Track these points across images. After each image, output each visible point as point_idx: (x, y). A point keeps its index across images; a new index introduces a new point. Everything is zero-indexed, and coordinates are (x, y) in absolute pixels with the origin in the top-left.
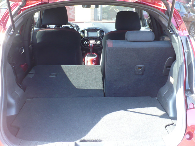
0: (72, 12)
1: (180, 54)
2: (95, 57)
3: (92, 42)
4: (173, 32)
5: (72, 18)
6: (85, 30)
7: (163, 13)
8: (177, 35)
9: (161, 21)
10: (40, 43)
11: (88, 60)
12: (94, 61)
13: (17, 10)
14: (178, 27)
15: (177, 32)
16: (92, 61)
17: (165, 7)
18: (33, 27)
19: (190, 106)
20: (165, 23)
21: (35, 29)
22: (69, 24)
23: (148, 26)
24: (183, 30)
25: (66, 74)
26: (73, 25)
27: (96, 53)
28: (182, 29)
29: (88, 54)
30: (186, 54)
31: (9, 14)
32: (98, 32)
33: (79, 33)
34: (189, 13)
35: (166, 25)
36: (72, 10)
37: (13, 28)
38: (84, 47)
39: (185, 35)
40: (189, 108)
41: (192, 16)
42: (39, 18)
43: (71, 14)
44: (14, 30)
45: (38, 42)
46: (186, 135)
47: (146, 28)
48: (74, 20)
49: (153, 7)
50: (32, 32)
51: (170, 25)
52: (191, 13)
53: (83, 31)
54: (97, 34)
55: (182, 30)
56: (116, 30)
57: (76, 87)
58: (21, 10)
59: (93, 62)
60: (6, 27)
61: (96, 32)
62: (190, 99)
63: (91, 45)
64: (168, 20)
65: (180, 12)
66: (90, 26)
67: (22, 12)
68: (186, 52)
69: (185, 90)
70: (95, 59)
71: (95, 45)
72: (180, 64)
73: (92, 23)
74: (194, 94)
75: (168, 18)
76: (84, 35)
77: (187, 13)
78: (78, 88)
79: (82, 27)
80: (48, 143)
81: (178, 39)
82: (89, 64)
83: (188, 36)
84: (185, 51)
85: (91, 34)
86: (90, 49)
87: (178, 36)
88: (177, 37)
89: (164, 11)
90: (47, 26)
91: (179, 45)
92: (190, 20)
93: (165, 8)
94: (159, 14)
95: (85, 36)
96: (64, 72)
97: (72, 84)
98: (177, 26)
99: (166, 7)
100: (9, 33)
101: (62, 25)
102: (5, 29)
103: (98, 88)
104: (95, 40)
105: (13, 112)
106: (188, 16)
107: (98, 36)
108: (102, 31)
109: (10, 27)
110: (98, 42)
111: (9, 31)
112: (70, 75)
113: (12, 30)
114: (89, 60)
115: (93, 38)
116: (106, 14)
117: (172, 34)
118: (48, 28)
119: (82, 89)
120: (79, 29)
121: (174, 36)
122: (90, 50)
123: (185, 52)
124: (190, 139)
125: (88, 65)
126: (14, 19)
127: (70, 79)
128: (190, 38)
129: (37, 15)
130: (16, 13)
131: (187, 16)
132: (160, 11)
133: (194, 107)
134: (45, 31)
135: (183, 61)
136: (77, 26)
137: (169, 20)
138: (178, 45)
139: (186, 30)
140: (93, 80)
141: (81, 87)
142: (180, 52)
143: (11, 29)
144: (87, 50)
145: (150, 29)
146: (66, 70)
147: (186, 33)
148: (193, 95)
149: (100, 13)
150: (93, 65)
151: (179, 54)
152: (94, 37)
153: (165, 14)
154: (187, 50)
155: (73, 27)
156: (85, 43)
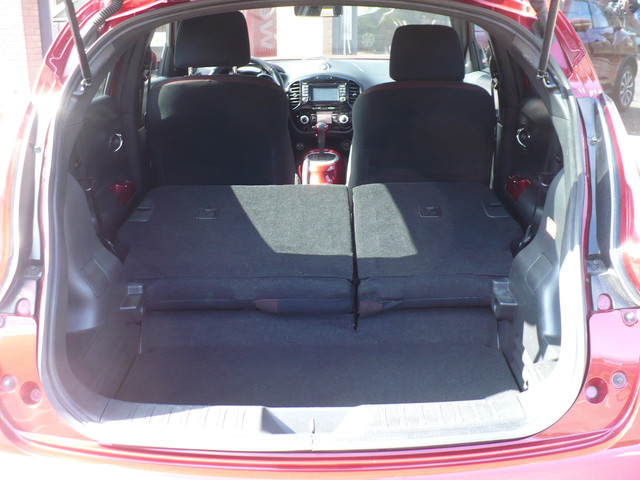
0: (268, 29)
1: (574, 151)
2: (333, 162)
3: (323, 118)
4: (554, 85)
5: (270, 46)
6: (304, 81)
7: (525, 29)
8: (566, 94)
9: (519, 54)
10: (167, 120)
11: (311, 170)
12: (330, 174)
13: (97, 24)
14: (572, 70)
15: (567, 84)
16: (325, 173)
17: (532, 10)
18: (149, 75)
19: (600, 303)
20: (531, 57)
21: (154, 79)
22: (257, 64)
23: (488, 70)
24: (586, 78)
25: (246, 211)
26: (268, 69)
27: (335, 150)
28: (583, 76)
29: (312, 152)
30: (593, 151)
31: (73, 37)
32: (343, 87)
33: (287, 89)
34: (617, 29)
35: (535, 63)
36: (269, 24)
37: (86, 77)
38: (299, 131)
39: (591, 94)
40: (596, 309)
41: (626, 39)
42: (167, 48)
43: (264, 36)
44: (88, 82)
45: (163, 116)
46: (587, 387)
47: (484, 76)
48: (273, 52)
49: (497, 10)
50: (146, 90)
51: (547, 65)
52: (622, 30)
53: (297, 85)
54: (339, 95)
55: (584, 80)
56: (392, 80)
57: (274, 249)
58: (107, 24)
59: (327, 177)
60: (65, 74)
61: (336, 87)
62: (599, 283)
63: (322, 126)
64: (539, 49)
65: (591, 27)
66: (317, 69)
67: (110, 29)
68: (593, 145)
69: (587, 257)
70: (331, 168)
71: (333, 125)
72: (573, 180)
73: (323, 61)
74: (612, 267)
75: (540, 42)
76: (300, 97)
77: (610, 30)
78: (278, 252)
79: (296, 73)
80: (184, 410)
81: (569, 105)
82: (316, 180)
83: (601, 97)
84: (589, 140)
85: (321, 95)
86: (317, 139)
87: (571, 98)
88: (567, 99)
89: (528, 21)
90: (190, 70)
91: (572, 124)
92: (622, 51)
93: (532, 14)
94: (515, 32)
95: (303, 99)
96: (239, 206)
97: (262, 240)
98: (566, 67)
99: (536, 11)
100: (75, 90)
101: (234, 68)
102: (61, 78)
103: (336, 252)
104: (334, 111)
105: (88, 320)
106: (615, 39)
107: (341, 99)
108: (352, 86)
109: (77, 73)
110: (342, 118)
111: (75, 84)
112: (256, 213)
113: (82, 83)
114: (316, 170)
115: (326, 105)
116: (371, 35)
117: (551, 90)
118: (191, 78)
119: (290, 254)
120: (285, 78)
121: (558, 97)
122: (319, 141)
123: (589, 144)
124: (597, 400)
125: (312, 183)
126: (87, 50)
127: (256, 226)
128: (607, 102)
129: (160, 40)
130: (95, 33)
131: (611, 40)
132: (518, 24)
133: (611, 306)
134: (183, 85)
135: (580, 169)
136: (279, 71)
137: (541, 47)
138: (569, 122)
139: (593, 79)
140: (322, 229)
141: (289, 248)
142: (574, 146)
143: (78, 78)
144: (309, 141)
145: (493, 77)
146: (246, 199)
147: (595, 88)
148: (610, 271)
149: (351, 30)
150: (325, 184)
151: (571, 150)
152: (329, 102)
153: (532, 31)
154: (595, 139)
155: (267, 72)
156: (304, 120)
